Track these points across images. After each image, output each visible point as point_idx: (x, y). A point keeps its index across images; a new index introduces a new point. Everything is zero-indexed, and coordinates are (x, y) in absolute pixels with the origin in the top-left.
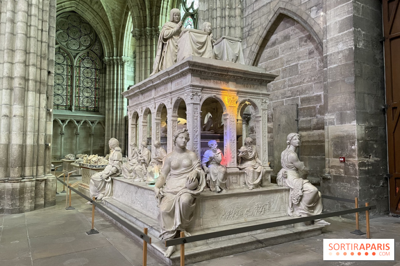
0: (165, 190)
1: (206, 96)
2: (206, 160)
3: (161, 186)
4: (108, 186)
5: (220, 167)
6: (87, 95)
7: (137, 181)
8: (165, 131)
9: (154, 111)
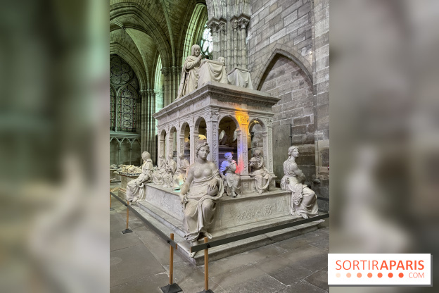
0: (189, 196)
1: (222, 116)
2: (223, 169)
3: (186, 193)
4: (142, 191)
5: (235, 175)
6: (126, 119)
7: (165, 187)
8: (188, 145)
9: (179, 129)
